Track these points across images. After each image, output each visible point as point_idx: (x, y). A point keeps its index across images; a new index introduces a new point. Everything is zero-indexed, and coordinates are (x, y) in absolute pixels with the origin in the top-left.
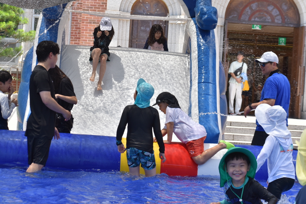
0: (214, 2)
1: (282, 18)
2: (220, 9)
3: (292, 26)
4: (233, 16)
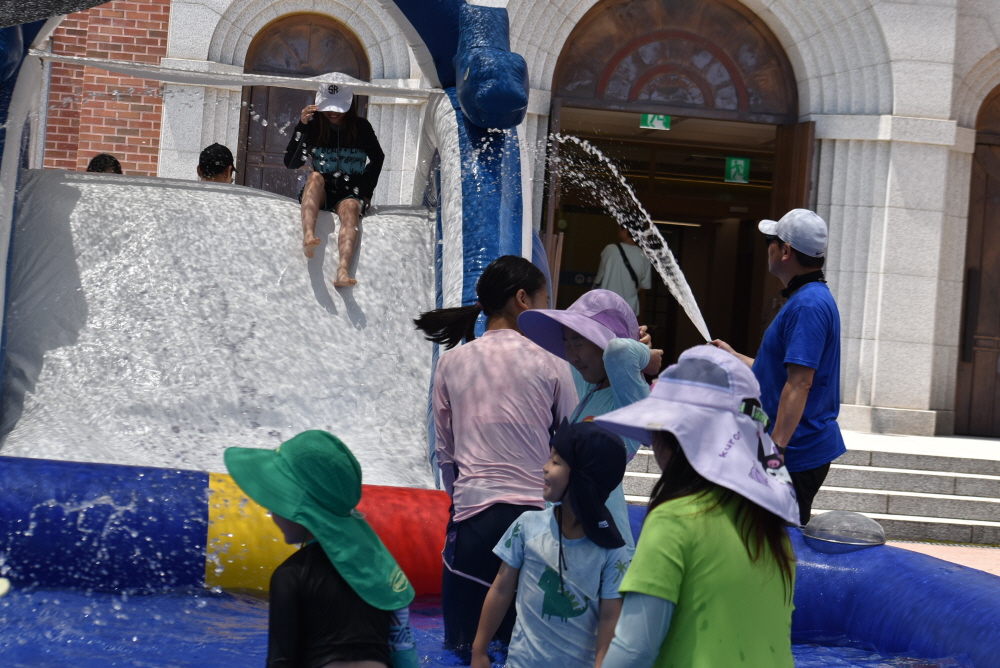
0: (518, 39)
1: (737, 95)
2: (535, 62)
3: (770, 119)
4: (578, 83)
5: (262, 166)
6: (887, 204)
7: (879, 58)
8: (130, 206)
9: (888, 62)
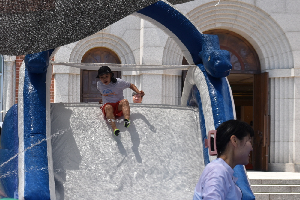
0: (171, 51)
1: (241, 65)
2: (176, 58)
3: (252, 72)
5: (88, 98)
6: (294, 97)
7: (288, 50)
9: (291, 51)
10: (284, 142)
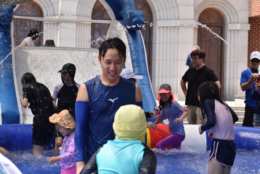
0: (83, 4)
4: (97, 15)
5: (16, 40)
6: (179, 42)
7: (175, 5)
8: (42, 57)
9: (177, 6)
10: (170, 77)
